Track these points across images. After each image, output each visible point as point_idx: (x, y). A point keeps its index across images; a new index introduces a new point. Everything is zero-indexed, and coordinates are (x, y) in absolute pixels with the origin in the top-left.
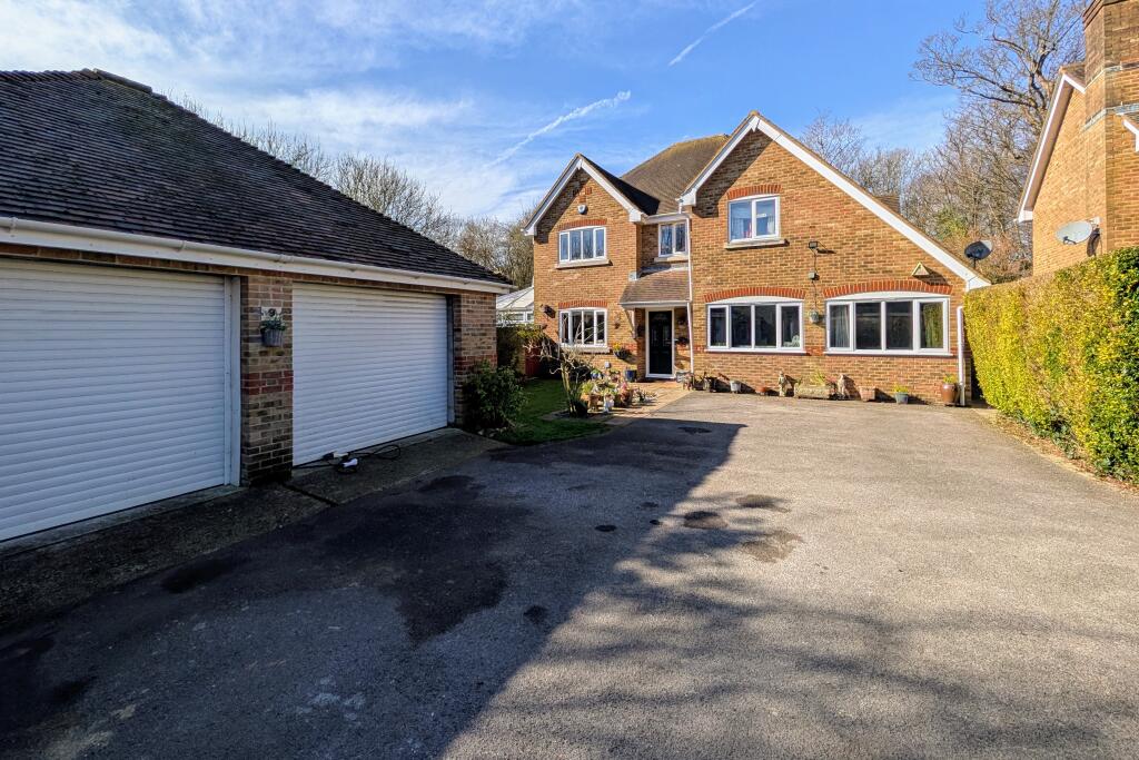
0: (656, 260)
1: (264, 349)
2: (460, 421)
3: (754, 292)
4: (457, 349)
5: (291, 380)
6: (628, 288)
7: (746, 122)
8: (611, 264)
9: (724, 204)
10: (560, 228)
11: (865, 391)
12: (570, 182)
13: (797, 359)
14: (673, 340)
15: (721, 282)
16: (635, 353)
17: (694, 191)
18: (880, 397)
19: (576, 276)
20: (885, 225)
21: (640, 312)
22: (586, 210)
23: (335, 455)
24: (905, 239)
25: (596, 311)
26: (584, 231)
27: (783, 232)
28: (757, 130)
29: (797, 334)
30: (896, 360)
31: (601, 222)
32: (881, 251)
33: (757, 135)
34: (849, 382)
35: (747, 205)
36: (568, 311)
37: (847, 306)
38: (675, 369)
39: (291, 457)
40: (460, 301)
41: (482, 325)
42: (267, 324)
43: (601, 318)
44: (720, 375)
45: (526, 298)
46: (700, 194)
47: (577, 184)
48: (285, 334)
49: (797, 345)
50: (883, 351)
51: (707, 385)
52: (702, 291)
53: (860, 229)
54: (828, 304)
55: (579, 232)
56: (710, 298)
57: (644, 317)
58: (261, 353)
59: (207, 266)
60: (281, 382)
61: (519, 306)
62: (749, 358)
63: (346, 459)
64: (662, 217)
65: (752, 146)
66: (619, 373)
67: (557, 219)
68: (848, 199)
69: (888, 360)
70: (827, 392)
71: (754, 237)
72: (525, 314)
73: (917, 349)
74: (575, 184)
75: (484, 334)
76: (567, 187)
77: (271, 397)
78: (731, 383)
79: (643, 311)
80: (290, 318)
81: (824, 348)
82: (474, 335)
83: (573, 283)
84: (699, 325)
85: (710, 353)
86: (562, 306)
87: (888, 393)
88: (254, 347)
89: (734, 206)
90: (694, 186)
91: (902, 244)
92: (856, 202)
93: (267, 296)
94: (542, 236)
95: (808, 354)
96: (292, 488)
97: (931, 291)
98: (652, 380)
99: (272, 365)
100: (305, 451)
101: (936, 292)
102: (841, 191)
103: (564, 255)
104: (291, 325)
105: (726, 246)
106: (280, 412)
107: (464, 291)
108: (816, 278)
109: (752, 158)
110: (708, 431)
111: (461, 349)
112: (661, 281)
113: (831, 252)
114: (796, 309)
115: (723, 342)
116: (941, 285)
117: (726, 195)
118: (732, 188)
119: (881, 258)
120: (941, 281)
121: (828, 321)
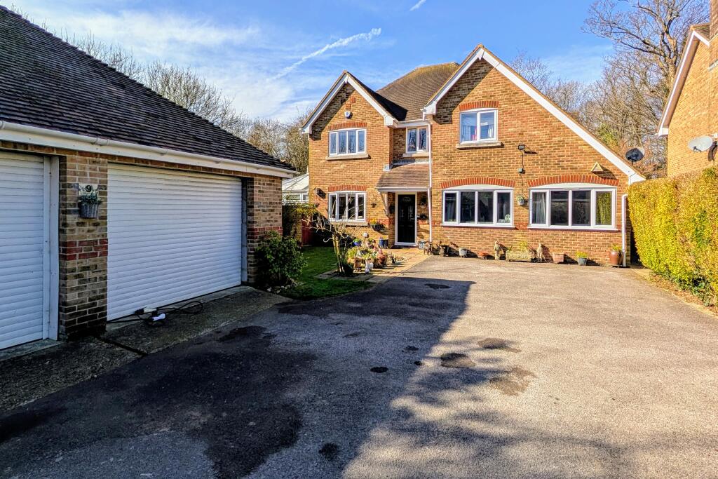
0: (404, 156)
1: (81, 220)
2: (252, 280)
3: (478, 181)
4: (250, 222)
5: (106, 247)
6: (383, 176)
7: (475, 52)
8: (369, 158)
9: (456, 114)
10: (330, 128)
11: (557, 256)
12: (339, 93)
13: (508, 232)
14: (416, 217)
15: (454, 173)
16: (387, 226)
17: (435, 103)
18: (567, 261)
19: (342, 166)
20: (573, 134)
21: (391, 195)
22: (351, 115)
23: (145, 311)
24: (586, 144)
25: (357, 194)
26: (349, 131)
27: (500, 138)
28: (482, 59)
29: (508, 212)
30: (578, 233)
31: (362, 125)
32: (569, 153)
33: (482, 62)
34: (545, 250)
35: (473, 116)
36: (336, 193)
37: (545, 194)
38: (417, 239)
39: (106, 314)
40: (253, 183)
41: (270, 203)
42: (84, 199)
43: (361, 200)
44: (452, 243)
45: (302, 183)
46: (439, 105)
47: (344, 95)
48: (100, 207)
49: (508, 222)
50: (570, 226)
51: (442, 251)
52: (440, 179)
53: (555, 137)
54: (532, 191)
55: (345, 132)
56: (445, 185)
57: (394, 199)
58: (78, 224)
59: (26, 145)
60: (97, 249)
61: (297, 188)
62: (473, 231)
63: (155, 314)
64: (410, 123)
65: (478, 71)
66: (375, 242)
67: (328, 121)
68: (547, 114)
69: (573, 233)
70: (530, 256)
71: (478, 140)
72: (301, 196)
73: (593, 226)
74: (343, 94)
75: (272, 211)
76: (336, 97)
77: (88, 262)
78: (460, 250)
79: (394, 194)
80: (106, 194)
81: (527, 224)
82: (263, 211)
83: (339, 171)
84: (436, 205)
85: (444, 226)
86: (331, 189)
87: (572, 257)
88: (72, 219)
89: (464, 116)
90: (434, 99)
91: (585, 148)
92: (552, 116)
93: (85, 174)
94: (315, 135)
95: (516, 229)
96: (106, 341)
97: (604, 183)
98: (399, 247)
99: (88, 235)
100: (118, 307)
101: (607, 184)
102: (542, 107)
103: (333, 150)
104: (106, 200)
105: (457, 146)
106: (95, 275)
107: (256, 175)
108: (523, 172)
109: (478, 80)
110: (447, 287)
111: (253, 222)
112: (408, 172)
113: (534, 153)
114: (509, 194)
115: (454, 218)
116: (612, 179)
117: (458, 107)
118: (463, 103)
119: (570, 158)
120: (612, 176)
121: (531, 204)
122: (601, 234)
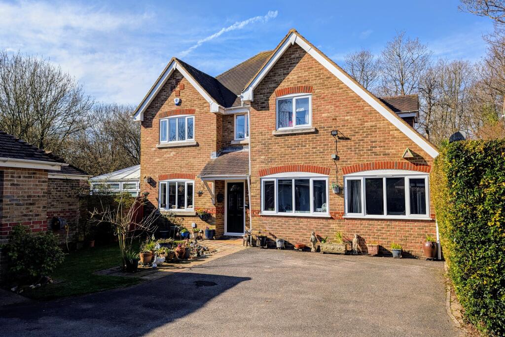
0: (233, 143)
3: (294, 168)
6: (208, 164)
7: (288, 37)
8: (197, 145)
9: (273, 100)
10: (162, 116)
11: (372, 249)
12: (168, 79)
13: (324, 222)
14: (244, 205)
15: (271, 160)
16: (214, 216)
17: (251, 89)
18: (382, 253)
19: (172, 154)
20: (384, 119)
21: (219, 184)
22: (180, 102)
24: (397, 130)
25: (187, 181)
26: (179, 118)
27: (314, 123)
28: (295, 44)
29: (325, 202)
30: (394, 223)
31: (191, 112)
32: (382, 139)
33: (295, 47)
34: (361, 240)
35: (289, 101)
36: (166, 182)
37: (360, 181)
38: (246, 228)
43: (190, 187)
44: (270, 234)
45: (134, 174)
46: (256, 92)
47: (173, 81)
49: (325, 211)
50: (385, 216)
51: (258, 243)
52: (258, 167)
53: (367, 122)
54: (346, 179)
55: (175, 119)
56: (263, 173)
57: (223, 188)
62: (291, 221)
64: (236, 109)
65: (293, 56)
66: (202, 232)
67: (159, 109)
68: (359, 99)
69: (388, 223)
70: (343, 249)
71: (294, 127)
73: (408, 215)
76: (166, 84)
78: (277, 240)
79: (223, 182)
81: (344, 214)
83: (169, 159)
84: (255, 195)
85: (262, 216)
86: (162, 177)
87: (388, 249)
89: (281, 102)
90: (250, 86)
91: (396, 133)
92: (364, 101)
94: (147, 122)
95: (331, 218)
97: (416, 170)
98: (228, 238)
101: (420, 171)
102: (353, 92)
103: (164, 139)
105: (274, 133)
108: (337, 158)
109: (292, 64)
112: (234, 159)
113: (347, 139)
114: (325, 181)
115: (272, 208)
116: (423, 165)
117: (274, 94)
118: (279, 88)
119: (382, 144)
120: (424, 163)
121: (346, 192)
122: (416, 224)
